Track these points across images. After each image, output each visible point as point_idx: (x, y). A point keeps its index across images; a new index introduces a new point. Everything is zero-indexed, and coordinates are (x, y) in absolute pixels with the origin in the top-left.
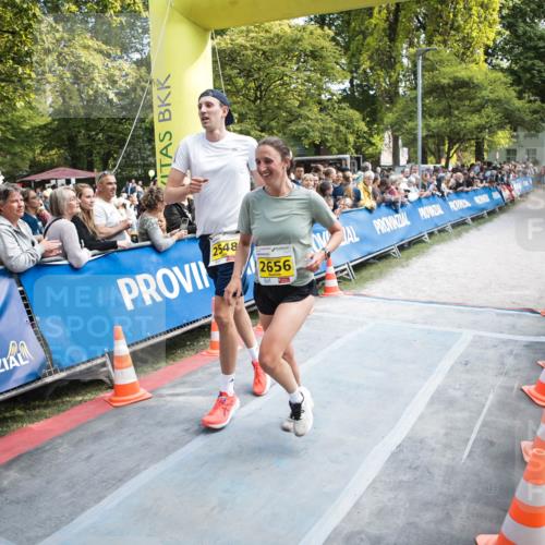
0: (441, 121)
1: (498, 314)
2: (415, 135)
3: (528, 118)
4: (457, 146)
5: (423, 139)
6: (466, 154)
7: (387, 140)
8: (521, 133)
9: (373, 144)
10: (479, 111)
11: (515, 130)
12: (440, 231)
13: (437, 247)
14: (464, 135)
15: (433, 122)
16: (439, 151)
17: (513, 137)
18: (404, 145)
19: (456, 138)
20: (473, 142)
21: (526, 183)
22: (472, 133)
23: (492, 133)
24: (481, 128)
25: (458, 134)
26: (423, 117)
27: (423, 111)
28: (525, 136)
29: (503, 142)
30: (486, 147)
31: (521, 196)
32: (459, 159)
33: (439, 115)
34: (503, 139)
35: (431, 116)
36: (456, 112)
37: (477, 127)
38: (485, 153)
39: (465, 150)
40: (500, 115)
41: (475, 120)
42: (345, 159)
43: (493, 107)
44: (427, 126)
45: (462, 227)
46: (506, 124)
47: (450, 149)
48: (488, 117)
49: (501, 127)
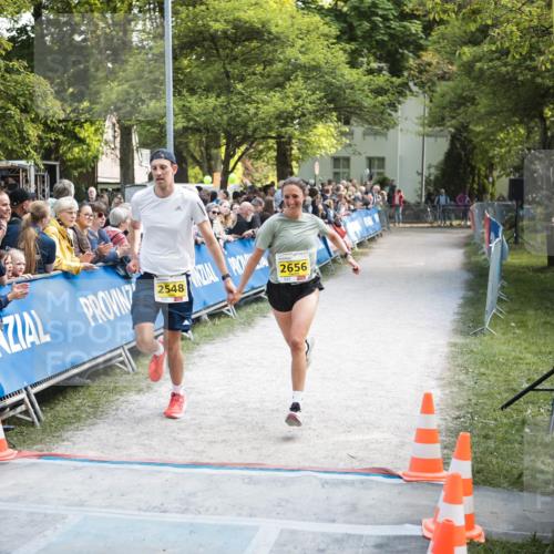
0: (212, 101)
1: (325, 483)
2: (162, 127)
3: (368, 102)
4: (243, 148)
5: (177, 134)
6: (259, 163)
7: (109, 135)
8: (358, 129)
9: (81, 141)
10: (281, 85)
11: (347, 123)
12: (212, 316)
13: (207, 349)
14: (255, 130)
15: (196, 104)
16: (209, 158)
17: (343, 134)
18: (143, 145)
19: (240, 135)
20: (272, 142)
21: (369, 221)
22: (269, 126)
23: (306, 126)
24: (285, 118)
25: (245, 126)
26: (177, 92)
27: (176, 82)
28: (365, 134)
29: (325, 142)
30: (295, 152)
31: (360, 245)
32: (247, 173)
33: (208, 89)
34: (326, 138)
35: (192, 91)
36: (239, 86)
37: (278, 117)
38: (294, 164)
39: (259, 156)
40: (319, 94)
41: (274, 103)
42: (25, 170)
43: (306, 78)
44: (185, 111)
45: (255, 306)
46: (330, 110)
47: (229, 156)
48: (298, 98)
49: (320, 116)
